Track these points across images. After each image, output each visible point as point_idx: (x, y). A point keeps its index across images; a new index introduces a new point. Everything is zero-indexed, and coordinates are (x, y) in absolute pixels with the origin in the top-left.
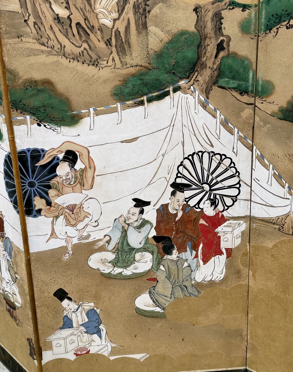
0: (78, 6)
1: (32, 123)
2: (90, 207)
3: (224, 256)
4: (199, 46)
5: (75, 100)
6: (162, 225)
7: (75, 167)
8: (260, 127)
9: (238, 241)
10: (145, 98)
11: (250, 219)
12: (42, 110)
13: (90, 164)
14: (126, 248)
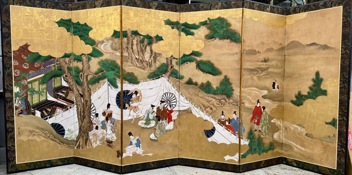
0: (141, 56)
1: (127, 83)
2: (140, 107)
3: (173, 122)
4: (167, 67)
5: (139, 78)
6: (158, 112)
7: (137, 95)
8: (181, 86)
9: (176, 117)
10: (155, 78)
11: (179, 111)
12: (130, 80)
13: (141, 95)
14: (148, 119)
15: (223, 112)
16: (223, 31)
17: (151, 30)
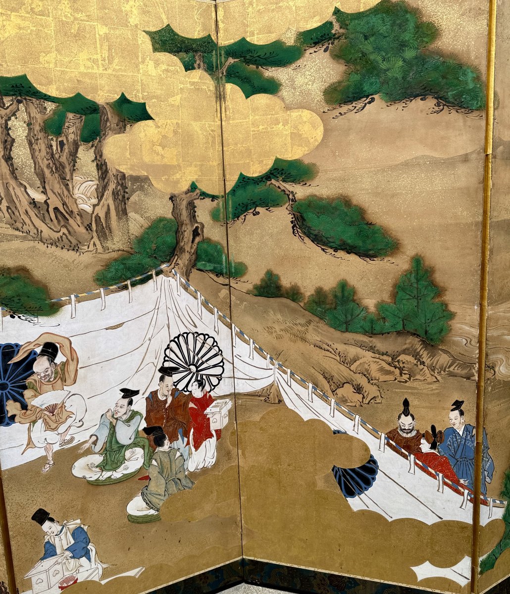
0: (56, 191)
1: (4, 316)
2: (73, 405)
3: (215, 438)
4: (177, 232)
5: (54, 287)
6: (152, 414)
7: (55, 361)
8: (237, 305)
9: (226, 421)
10: (129, 282)
11: (235, 396)
12: (16, 299)
13: (73, 356)
14: (115, 447)
15: (406, 403)
16: (404, 61)
17: (92, 76)
